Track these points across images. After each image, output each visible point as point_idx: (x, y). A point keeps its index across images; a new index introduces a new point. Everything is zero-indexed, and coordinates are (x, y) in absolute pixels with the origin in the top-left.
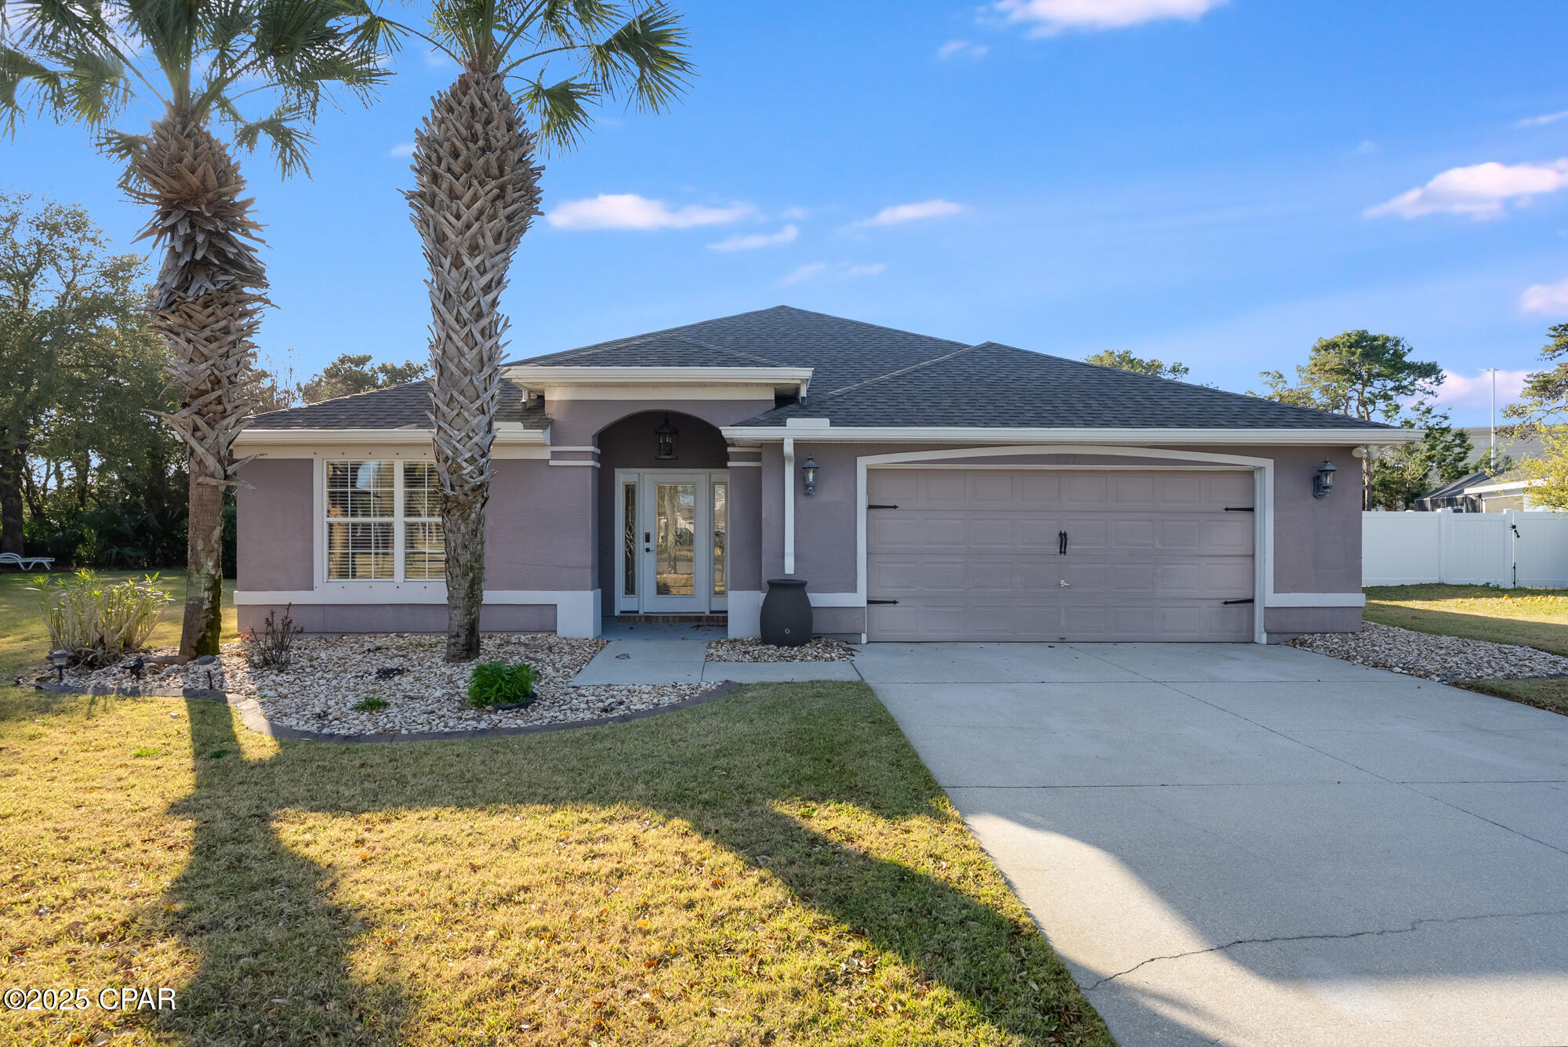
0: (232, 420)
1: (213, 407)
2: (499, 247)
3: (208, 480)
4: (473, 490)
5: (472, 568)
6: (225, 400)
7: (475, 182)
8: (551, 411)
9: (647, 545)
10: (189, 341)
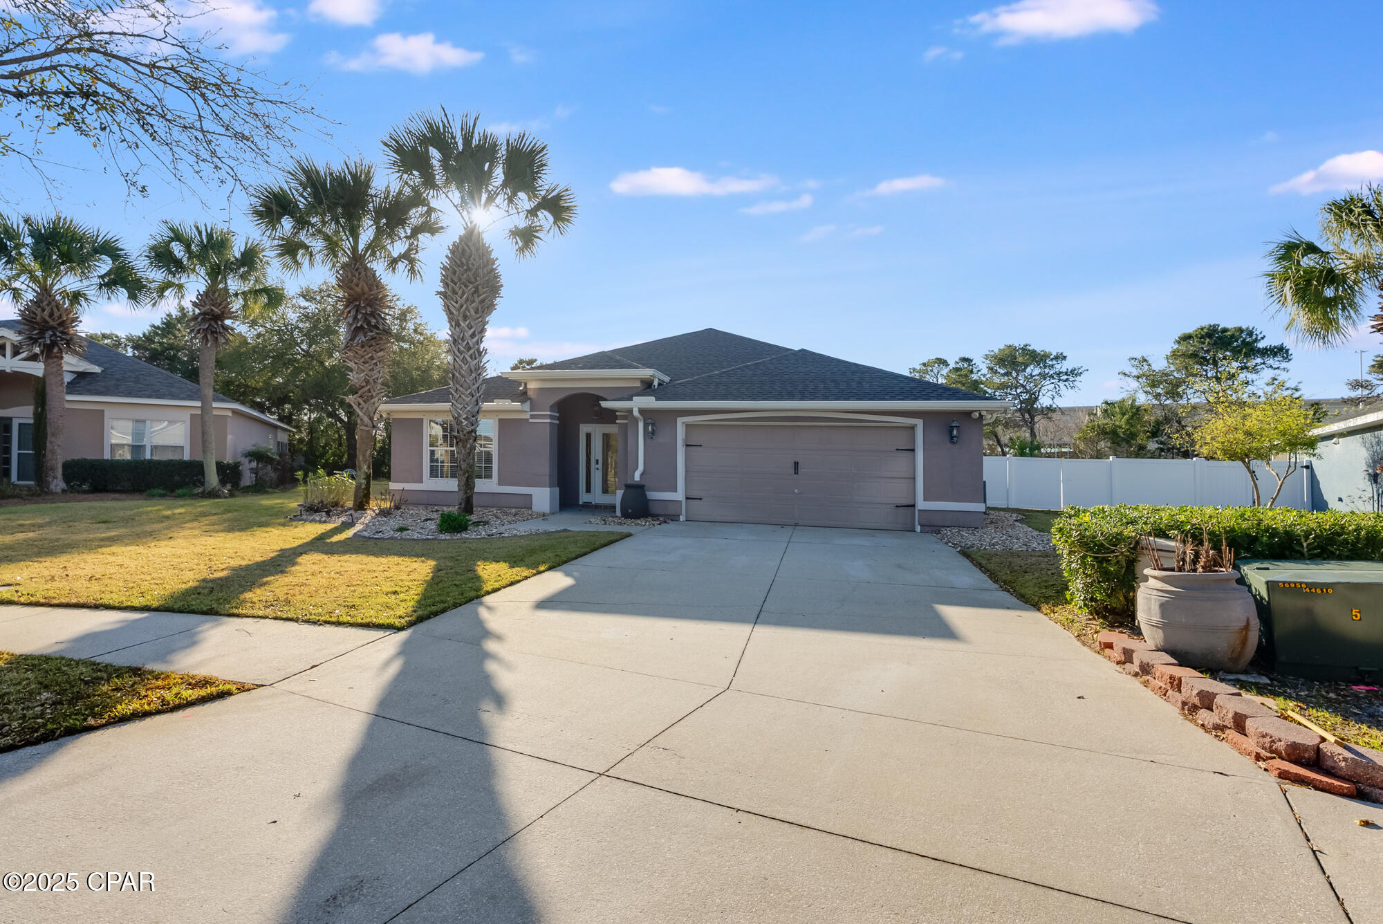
0: (376, 399)
1: (366, 394)
2: (478, 315)
3: (364, 428)
4: (468, 433)
5: (468, 471)
6: (372, 391)
7: (463, 286)
8: (530, 393)
9: (597, 466)
10: (356, 363)
